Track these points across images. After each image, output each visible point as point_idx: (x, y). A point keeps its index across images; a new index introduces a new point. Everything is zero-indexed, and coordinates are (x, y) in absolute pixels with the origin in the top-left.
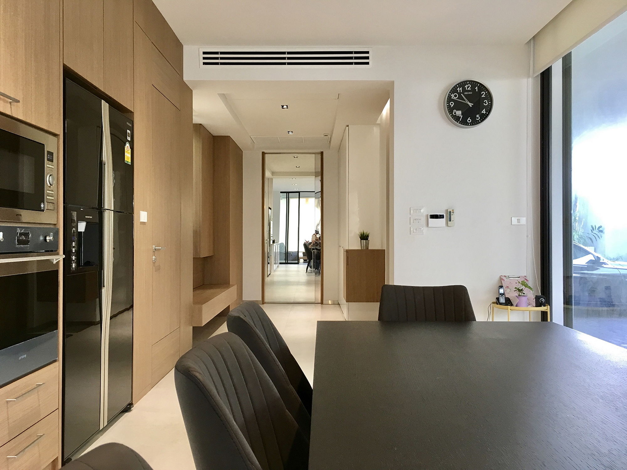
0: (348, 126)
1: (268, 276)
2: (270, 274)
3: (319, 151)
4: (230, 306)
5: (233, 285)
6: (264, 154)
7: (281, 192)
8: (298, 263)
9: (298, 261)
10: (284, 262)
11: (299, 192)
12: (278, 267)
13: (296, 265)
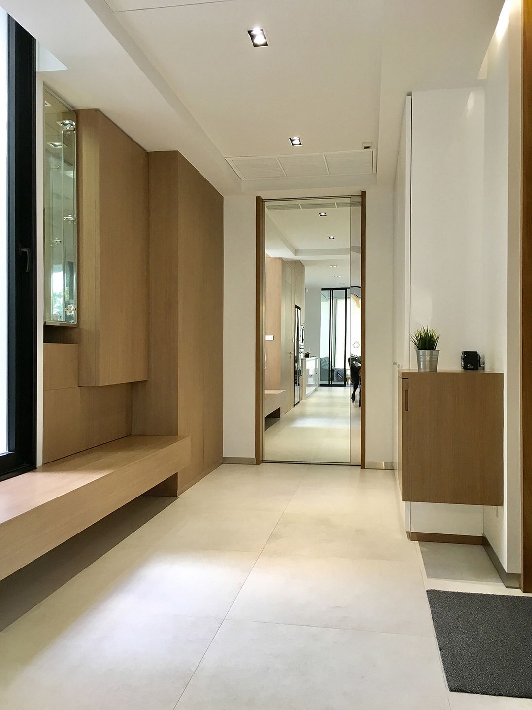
0: (410, 94)
1: (294, 406)
2: (299, 402)
3: (356, 190)
4: (178, 473)
5: (183, 437)
6: (260, 202)
7: (323, 290)
8: (344, 385)
9: (345, 383)
10: (327, 382)
11: (346, 289)
12: (316, 390)
13: (343, 388)
